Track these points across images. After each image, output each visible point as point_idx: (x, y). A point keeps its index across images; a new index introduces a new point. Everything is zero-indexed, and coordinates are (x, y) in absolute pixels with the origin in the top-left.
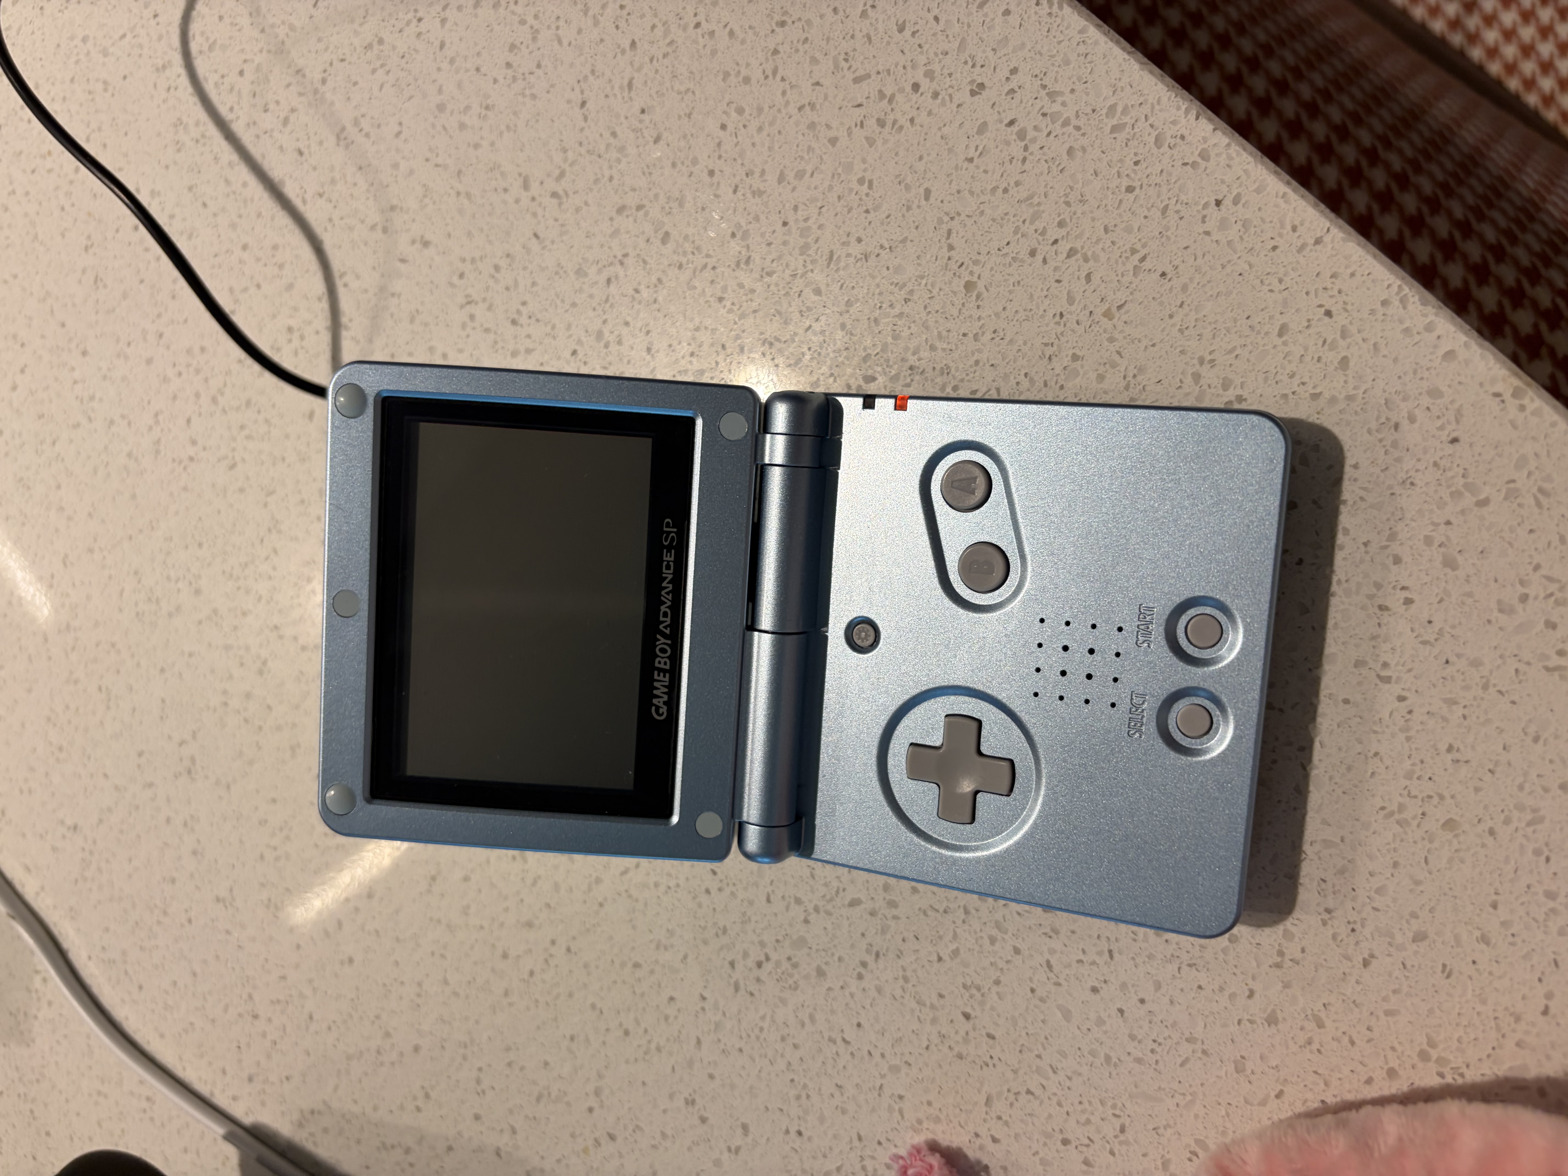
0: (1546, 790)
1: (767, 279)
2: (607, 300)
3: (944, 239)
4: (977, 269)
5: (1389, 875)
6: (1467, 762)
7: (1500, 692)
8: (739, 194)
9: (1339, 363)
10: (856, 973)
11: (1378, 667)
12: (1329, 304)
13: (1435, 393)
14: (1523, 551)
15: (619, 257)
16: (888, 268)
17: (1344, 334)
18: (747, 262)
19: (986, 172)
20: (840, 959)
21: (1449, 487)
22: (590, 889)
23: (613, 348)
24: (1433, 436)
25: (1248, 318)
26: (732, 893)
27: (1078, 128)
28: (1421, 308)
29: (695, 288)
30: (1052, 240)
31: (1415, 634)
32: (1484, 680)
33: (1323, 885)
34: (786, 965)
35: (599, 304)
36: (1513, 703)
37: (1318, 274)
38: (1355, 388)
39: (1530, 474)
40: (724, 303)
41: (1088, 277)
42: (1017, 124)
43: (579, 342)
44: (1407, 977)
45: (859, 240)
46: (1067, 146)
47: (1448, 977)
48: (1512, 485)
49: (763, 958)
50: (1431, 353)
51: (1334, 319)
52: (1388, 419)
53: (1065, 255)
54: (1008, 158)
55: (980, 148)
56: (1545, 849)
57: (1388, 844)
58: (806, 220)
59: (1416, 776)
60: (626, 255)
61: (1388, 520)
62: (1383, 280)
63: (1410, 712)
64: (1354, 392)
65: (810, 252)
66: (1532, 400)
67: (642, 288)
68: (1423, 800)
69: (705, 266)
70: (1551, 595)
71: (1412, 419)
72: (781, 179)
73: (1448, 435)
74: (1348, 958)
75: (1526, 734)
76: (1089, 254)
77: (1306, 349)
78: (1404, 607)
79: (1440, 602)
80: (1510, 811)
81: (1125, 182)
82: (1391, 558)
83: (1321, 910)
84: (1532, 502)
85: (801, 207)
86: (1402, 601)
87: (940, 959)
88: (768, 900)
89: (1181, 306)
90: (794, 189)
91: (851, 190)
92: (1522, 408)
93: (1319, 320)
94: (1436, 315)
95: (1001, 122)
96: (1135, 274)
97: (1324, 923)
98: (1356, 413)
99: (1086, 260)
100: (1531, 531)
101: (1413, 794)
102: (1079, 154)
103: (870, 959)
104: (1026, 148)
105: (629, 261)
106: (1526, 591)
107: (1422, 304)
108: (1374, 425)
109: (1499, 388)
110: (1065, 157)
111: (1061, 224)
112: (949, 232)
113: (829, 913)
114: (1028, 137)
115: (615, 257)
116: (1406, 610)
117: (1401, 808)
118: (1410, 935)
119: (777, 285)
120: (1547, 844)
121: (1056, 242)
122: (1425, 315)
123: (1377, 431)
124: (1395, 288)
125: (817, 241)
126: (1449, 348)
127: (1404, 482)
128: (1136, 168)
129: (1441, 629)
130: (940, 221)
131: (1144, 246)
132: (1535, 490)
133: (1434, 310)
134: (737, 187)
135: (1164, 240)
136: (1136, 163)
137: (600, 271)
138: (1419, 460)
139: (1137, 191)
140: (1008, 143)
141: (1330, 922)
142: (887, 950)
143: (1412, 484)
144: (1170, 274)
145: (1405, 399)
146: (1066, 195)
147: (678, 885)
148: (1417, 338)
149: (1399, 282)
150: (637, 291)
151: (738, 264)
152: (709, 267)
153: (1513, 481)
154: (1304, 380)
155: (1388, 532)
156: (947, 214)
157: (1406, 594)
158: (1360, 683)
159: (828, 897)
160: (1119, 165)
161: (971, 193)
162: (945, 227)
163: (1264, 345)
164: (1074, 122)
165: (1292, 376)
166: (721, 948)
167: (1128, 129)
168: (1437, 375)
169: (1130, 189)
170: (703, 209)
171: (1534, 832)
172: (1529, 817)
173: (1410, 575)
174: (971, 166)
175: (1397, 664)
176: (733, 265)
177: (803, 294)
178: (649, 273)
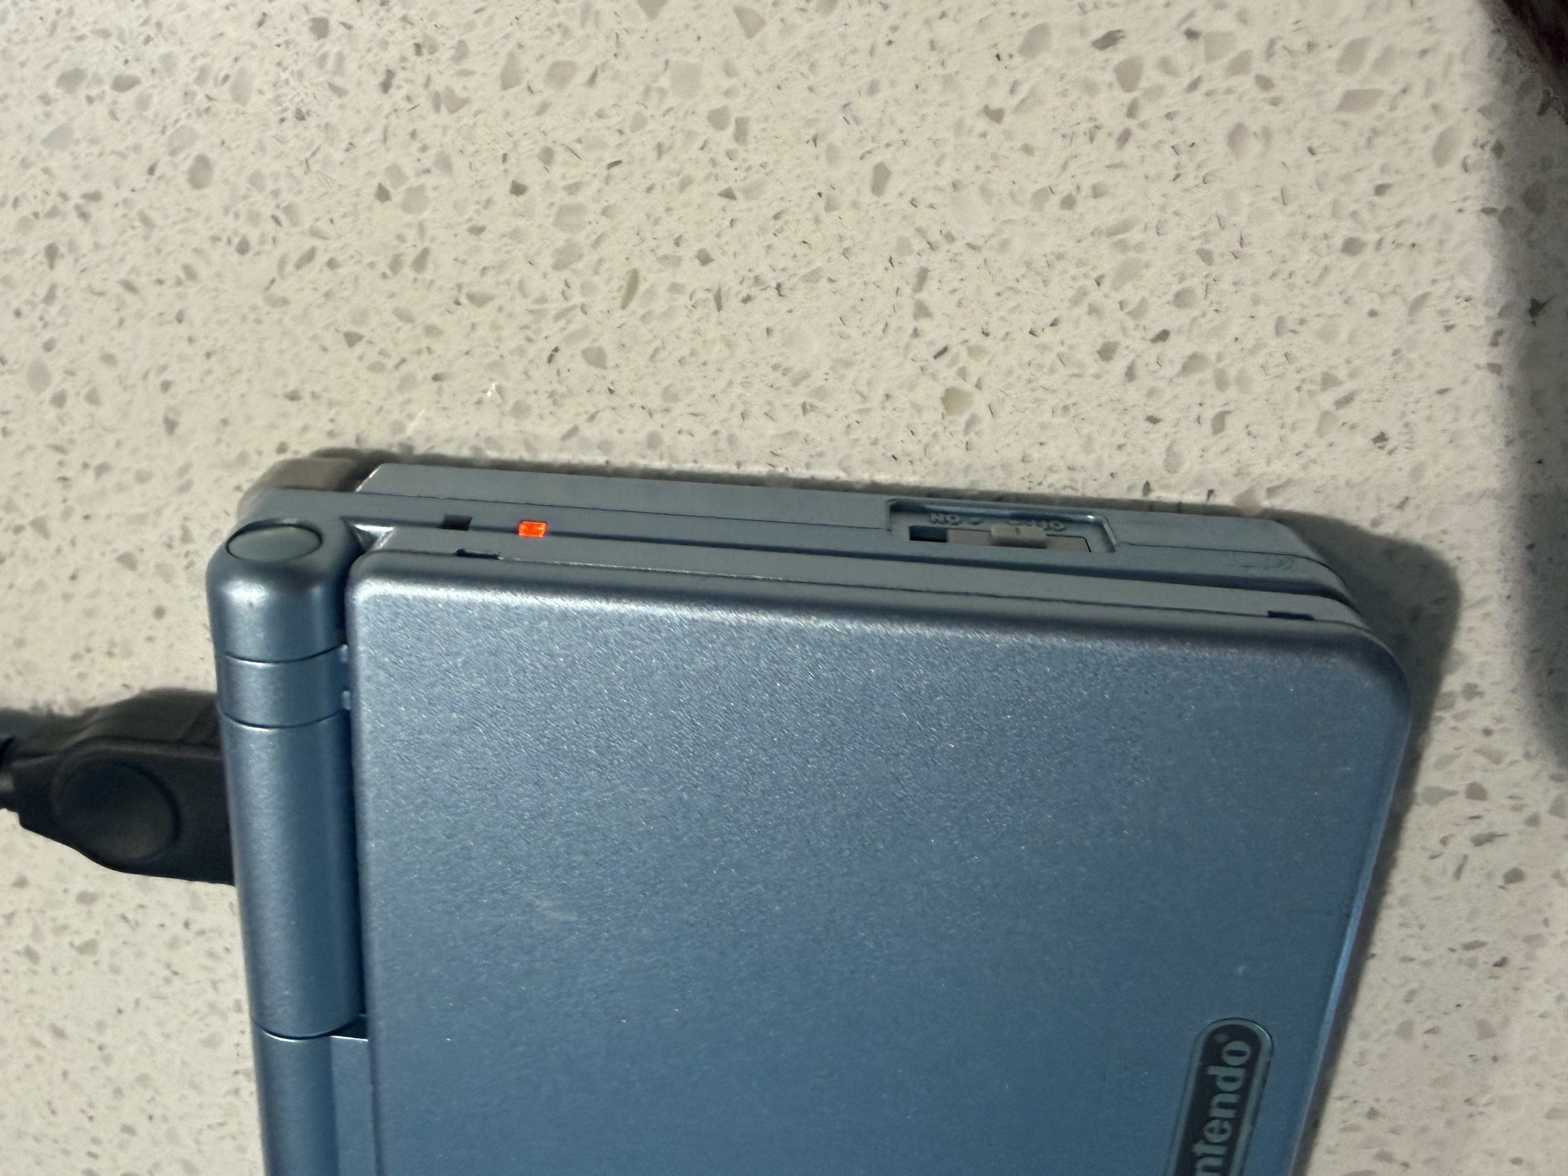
1: (468, 309)
2: (50, 297)
3: (907, 290)
4: (975, 368)
8: (397, 95)
16: (769, 332)
18: (421, 262)
19: (1028, 150)
23: (76, 408)
27: (1265, 83)
30: (1157, 329)
40: (360, 348)
41: (1219, 423)
42: (1121, 45)
45: (705, 259)
46: (1230, 122)
53: (1178, 367)
54: (1086, 126)
55: (1023, 91)
58: (573, 189)
60: (94, 197)
65: (579, 266)
67: (143, 283)
69: (309, 256)
72: (510, 76)
76: (1232, 373)
81: (1345, 230)
85: (561, 156)
89: (1401, 506)
90: (543, 109)
91: (690, 135)
95: (1082, 31)
96: (1321, 429)
99: (1221, 382)
102: (1254, 146)
104: (1132, 111)
110: (1220, 146)
111: (1181, 299)
112: (923, 275)
114: (1144, 84)
119: (496, 327)
121: (1163, 336)
125: (597, 243)
128: (1376, 199)
130: (904, 246)
131: (1352, 375)
134: (390, 74)
135: (1399, 368)
136: (1380, 190)
139: (1368, 253)
140: (1090, 88)
144: (1395, 439)
146: (1206, 237)
150: (129, 287)
151: (396, 265)
152: (321, 259)
156: (920, 231)
160: (1341, 187)
161: (985, 192)
162: (912, 264)
164: (1259, 66)
167: (1380, 107)
169: (1352, 247)
170: (300, 116)
174: (995, 131)
176: (383, 266)
177: (560, 358)
178: (159, 251)
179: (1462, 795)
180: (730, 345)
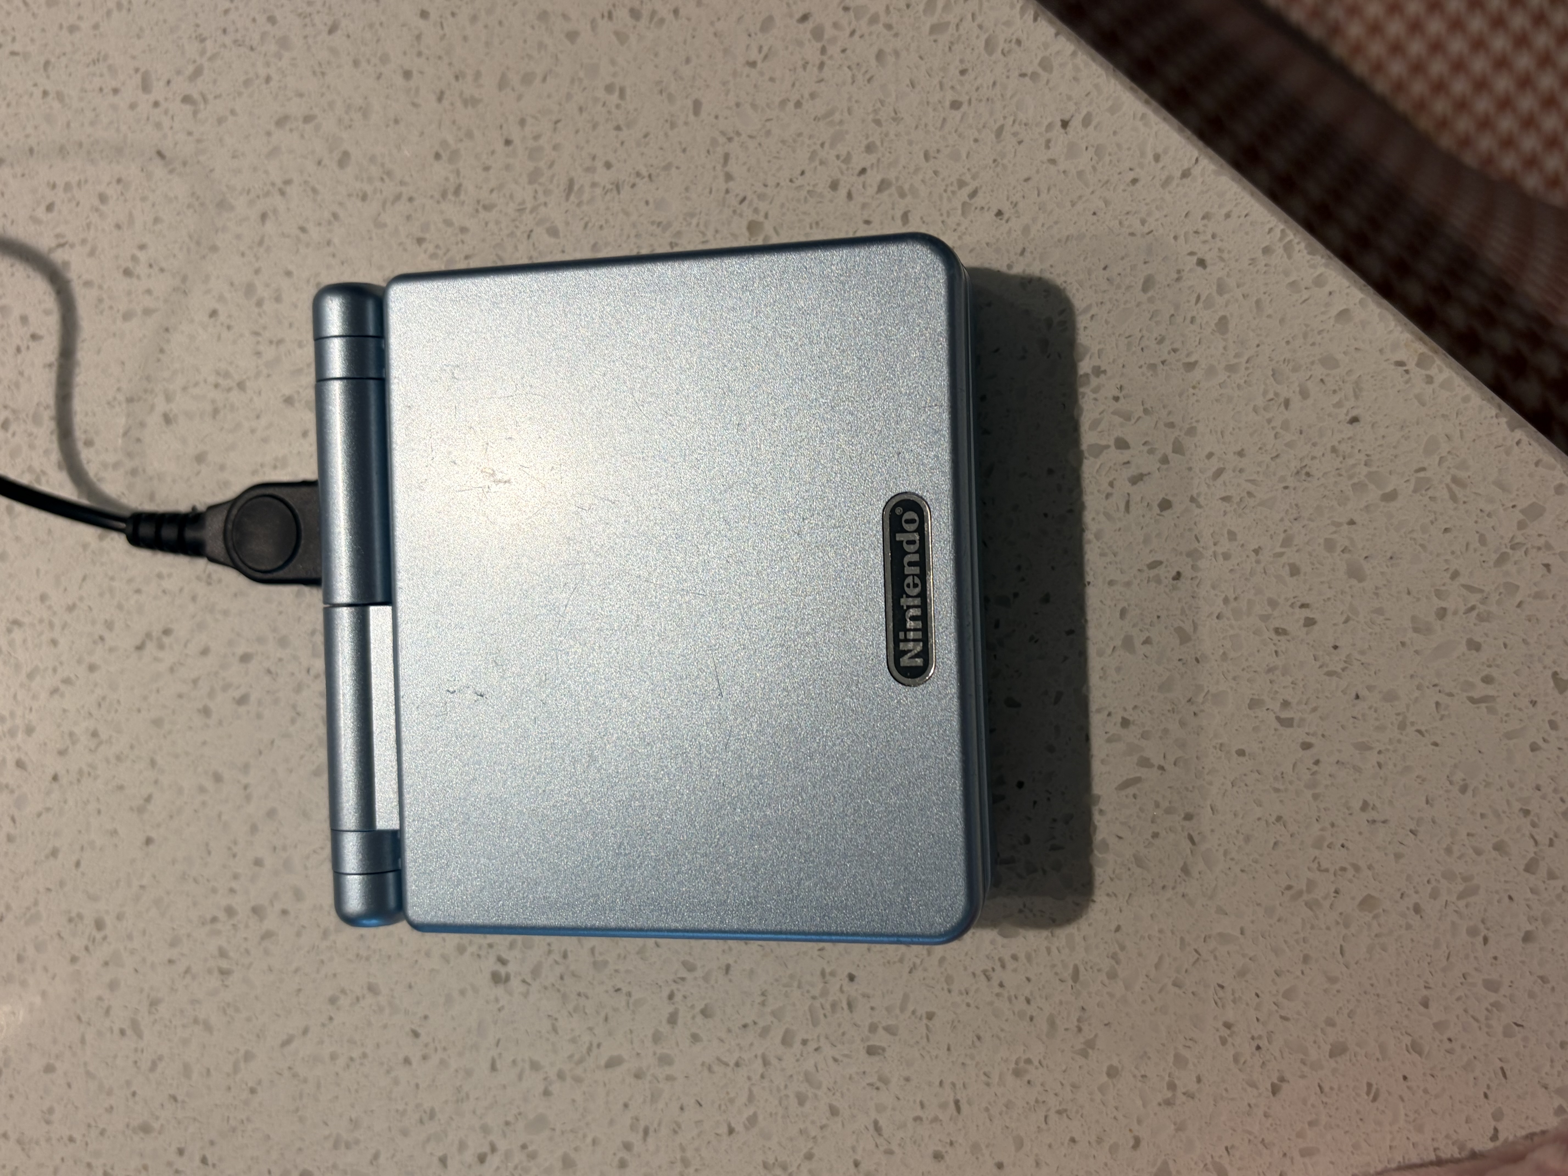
0: (1478, 852)
1: (483, 214)
2: (261, 243)
3: (719, 167)
4: (763, 206)
5: (1299, 973)
6: (1384, 822)
7: (1419, 731)
8: (446, 103)
9: (1216, 325)
10: (617, 1159)
11: (1276, 706)
12: (1202, 251)
13: (1329, 362)
14: (1438, 555)
15: (279, 182)
16: (647, 203)
17: (1221, 288)
18: (457, 191)
19: (772, 79)
20: (594, 1142)
21: (1351, 477)
22: (236, 1069)
23: (269, 306)
24: (1329, 415)
25: (1105, 268)
26: (443, 1063)
27: (889, 27)
28: (1309, 257)
29: (385, 225)
30: (859, 168)
31: (1318, 664)
32: (1400, 718)
33: (1221, 993)
34: (519, 1157)
35: (251, 248)
36: (1436, 744)
37: (1187, 215)
38: (1237, 356)
39: (1442, 460)
40: (424, 246)
42: (811, 20)
43: (221, 298)
44: (1325, 1104)
45: (608, 165)
46: (875, 49)
47: (1374, 1099)
48: (1422, 474)
49: (486, 1149)
50: (1323, 313)
51: (1208, 270)
52: (1277, 394)
53: (875, 188)
54: (800, 63)
55: (765, 49)
56: (1481, 926)
57: (1297, 933)
58: (536, 138)
59: (1326, 844)
60: (288, 182)
61: (1282, 520)
62: (1263, 223)
63: (1317, 763)
64: (1236, 361)
65: (542, 180)
66: (1441, 371)
67: (310, 226)
68: (1335, 875)
69: (398, 197)
70: (1473, 608)
71: (1304, 394)
72: (503, 83)
73: (1347, 414)
74: (1253, 1085)
75: (1451, 783)
76: (906, 187)
77: (1177, 307)
78: (1305, 630)
79: (1346, 621)
80: (1438, 881)
81: (950, 96)
82: (1287, 568)
83: (1220, 1025)
84: (1446, 494)
85: (530, 120)
86: (1302, 622)
87: (731, 1131)
88: (493, 1068)
89: (1023, 252)
90: (519, 98)
91: (596, 100)
92: (1429, 380)
93: (1191, 271)
94: (1326, 265)
95: (791, 16)
96: (964, 213)
97: (1224, 1041)
98: (1239, 386)
99: (902, 195)
100: (1446, 530)
101: (1323, 867)
102: (891, 59)
103: (635, 1139)
104: (823, 51)
105: (293, 191)
106: (1444, 604)
107: (1309, 253)
108: (1260, 402)
109: (1401, 355)
110: (873, 62)
111: (870, 148)
112: (726, 157)
113: (578, 1080)
114: (826, 37)
115: (273, 184)
116: (1307, 634)
117: (1311, 885)
118: (1328, 1048)
119: (497, 222)
120: (1483, 921)
121: (863, 171)
122: (1313, 267)
123: (1265, 409)
124: (1277, 233)
125: (551, 165)
126: (1344, 307)
127: (1298, 473)
128: (962, 78)
129: (1348, 656)
130: (714, 142)
131: (974, 177)
132: (1448, 479)
133: (1323, 261)
134: (442, 93)
135: (999, 169)
136: (963, 72)
137: (251, 203)
138: (1314, 445)
139: (965, 107)
140: (800, 44)
141: (1230, 1040)
142: (659, 1124)
143: (1308, 474)
144: (1008, 211)
145: (1295, 370)
146: (876, 111)
147: (365, 1055)
148: (1305, 295)
149: (1282, 226)
150: (303, 229)
151: (444, 194)
152: (405, 197)
153: (1423, 469)
154: (1175, 346)
155: (1282, 536)
156: (723, 133)
157: (1306, 613)
158: (1256, 729)
159: (576, 1057)
160: (941, 74)
161: (754, 106)
162: (720, 151)
163: (1126, 302)
164: (883, 18)
165: (1161, 341)
166: (428, 1140)
167: (952, 29)
168: (1331, 340)
169: (955, 105)
170: (396, 121)
171: (1467, 906)
172: (1461, 887)
173: (1310, 589)
174: (754, 72)
175: (1299, 703)
176: (437, 196)
177: (533, 235)
178: (321, 206)
179: (1113, 448)
180: (627, 214)
